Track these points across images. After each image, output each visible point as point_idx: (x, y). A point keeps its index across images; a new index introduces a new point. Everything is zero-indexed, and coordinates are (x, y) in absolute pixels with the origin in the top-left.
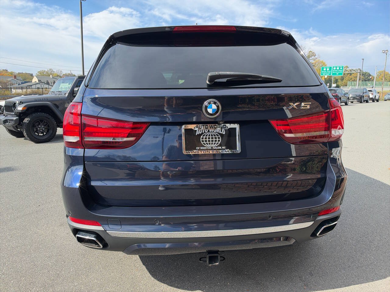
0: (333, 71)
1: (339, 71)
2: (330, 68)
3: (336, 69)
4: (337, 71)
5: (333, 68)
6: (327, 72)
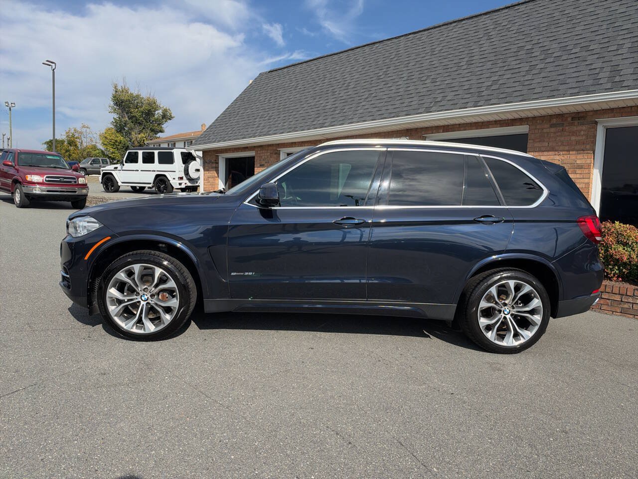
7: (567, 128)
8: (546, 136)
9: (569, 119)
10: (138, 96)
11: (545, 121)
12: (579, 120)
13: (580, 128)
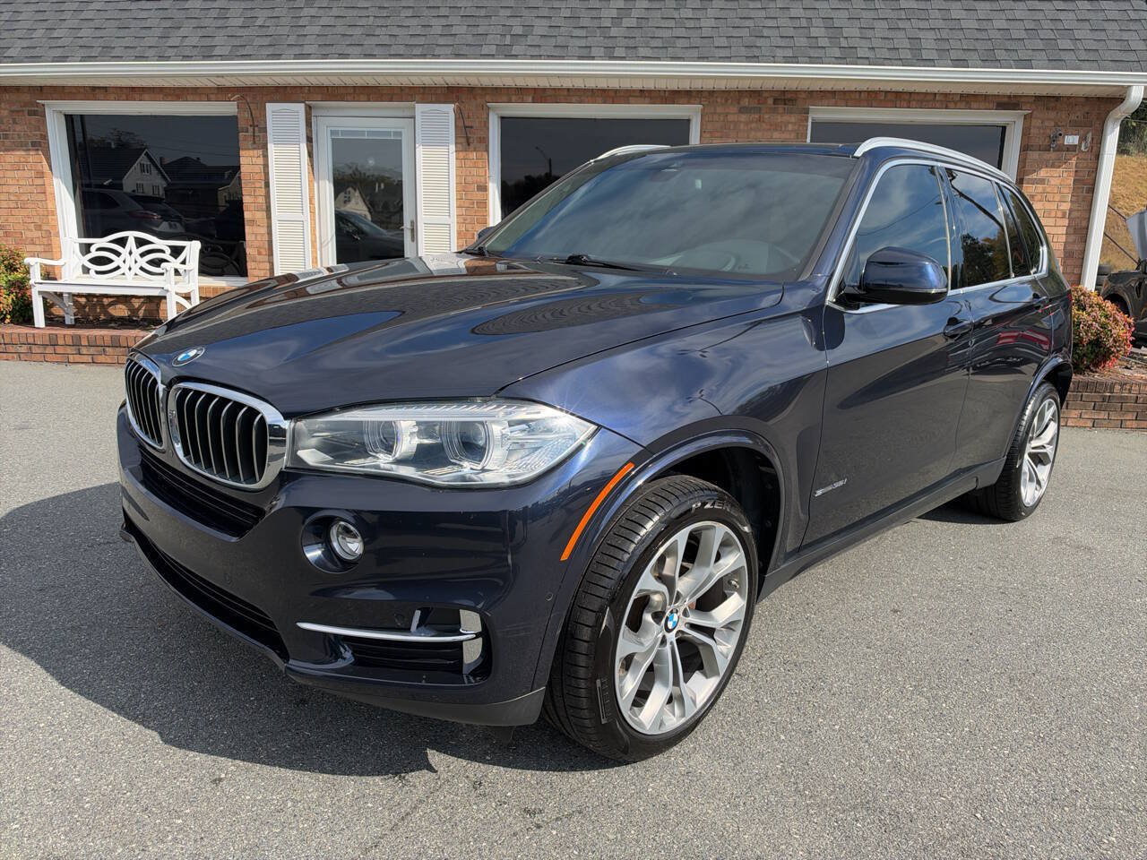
7: (766, 116)
8: (732, 128)
9: (770, 101)
11: (730, 101)
12: (785, 104)
13: (786, 118)
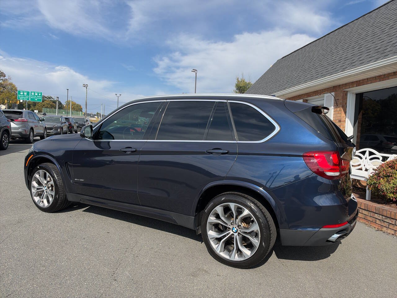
0: (32, 96)
1: (38, 97)
2: (28, 93)
3: (35, 95)
4: (36, 96)
5: (31, 93)
6: (24, 96)
10: (249, 83)
